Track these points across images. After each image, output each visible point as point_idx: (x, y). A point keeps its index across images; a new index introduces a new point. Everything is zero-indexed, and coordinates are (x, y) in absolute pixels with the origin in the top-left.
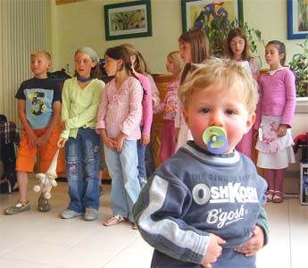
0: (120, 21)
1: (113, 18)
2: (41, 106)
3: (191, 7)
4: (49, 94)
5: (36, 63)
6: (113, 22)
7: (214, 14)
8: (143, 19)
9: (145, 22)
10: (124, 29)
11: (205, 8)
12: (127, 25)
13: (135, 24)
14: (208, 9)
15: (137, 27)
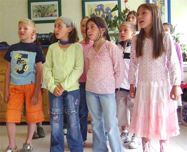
0: (39, 11)
1: (34, 8)
2: (24, 66)
3: (89, 5)
4: (32, 56)
5: (23, 30)
6: (34, 11)
7: (103, 11)
8: (55, 11)
9: (57, 13)
10: (42, 17)
11: (98, 6)
12: (44, 14)
13: (50, 14)
14: (99, 7)
15: (51, 16)
